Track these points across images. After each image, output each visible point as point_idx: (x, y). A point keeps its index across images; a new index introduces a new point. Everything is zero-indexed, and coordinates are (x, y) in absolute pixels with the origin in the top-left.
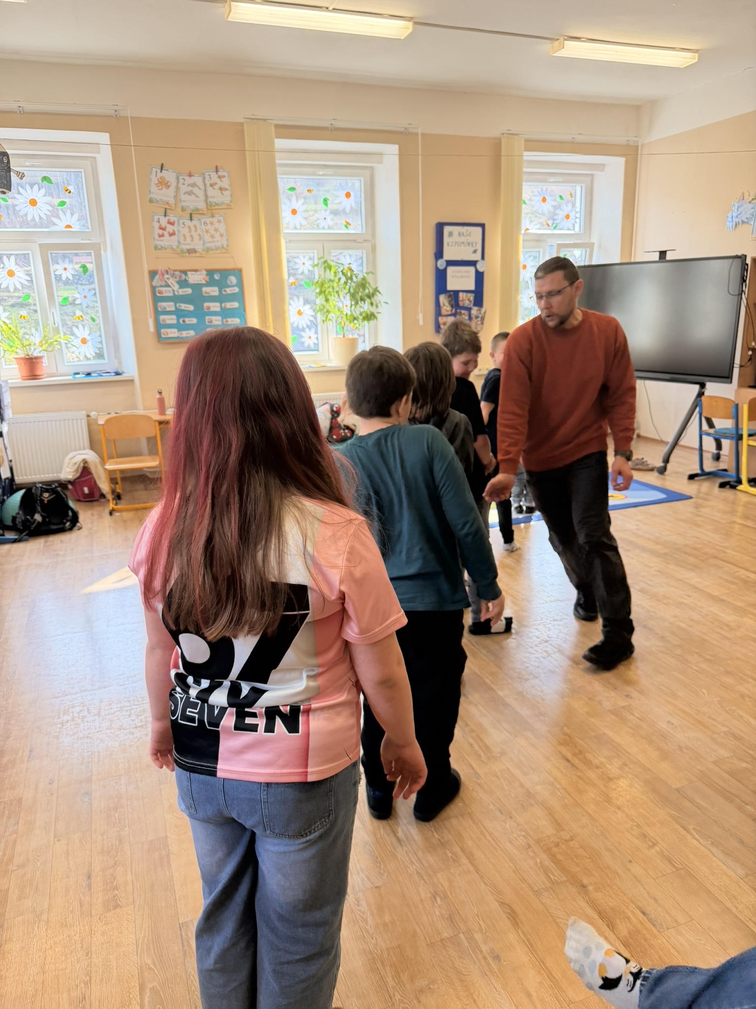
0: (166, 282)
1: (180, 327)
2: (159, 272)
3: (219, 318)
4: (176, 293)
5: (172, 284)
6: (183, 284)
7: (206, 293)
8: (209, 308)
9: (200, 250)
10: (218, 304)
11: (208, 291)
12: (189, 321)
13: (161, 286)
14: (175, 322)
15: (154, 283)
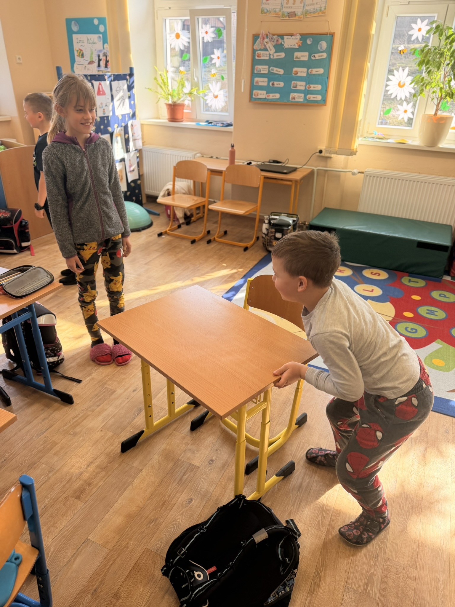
0: (265, 46)
1: (269, 90)
2: (261, 36)
3: (304, 83)
4: (272, 57)
5: (269, 47)
6: (279, 48)
7: (297, 57)
8: (296, 73)
9: (299, 14)
10: (305, 70)
11: (298, 57)
12: (277, 84)
13: (261, 50)
14: (265, 84)
15: (256, 47)
